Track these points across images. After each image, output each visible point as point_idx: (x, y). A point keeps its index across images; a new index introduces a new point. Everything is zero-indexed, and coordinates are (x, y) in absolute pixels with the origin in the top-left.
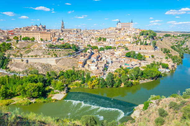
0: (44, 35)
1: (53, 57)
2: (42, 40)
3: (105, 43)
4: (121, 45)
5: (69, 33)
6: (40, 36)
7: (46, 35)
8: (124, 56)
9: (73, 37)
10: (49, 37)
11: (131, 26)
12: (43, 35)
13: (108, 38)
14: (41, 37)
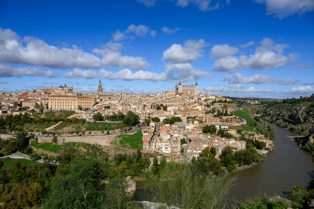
0: (83, 101)
1: (104, 134)
2: (80, 108)
3: (167, 113)
4: (191, 116)
5: (109, 98)
6: (76, 103)
7: (86, 101)
8: (201, 132)
9: (117, 104)
10: (90, 104)
11: (196, 90)
12: (81, 101)
13: (169, 106)
14: (79, 104)
